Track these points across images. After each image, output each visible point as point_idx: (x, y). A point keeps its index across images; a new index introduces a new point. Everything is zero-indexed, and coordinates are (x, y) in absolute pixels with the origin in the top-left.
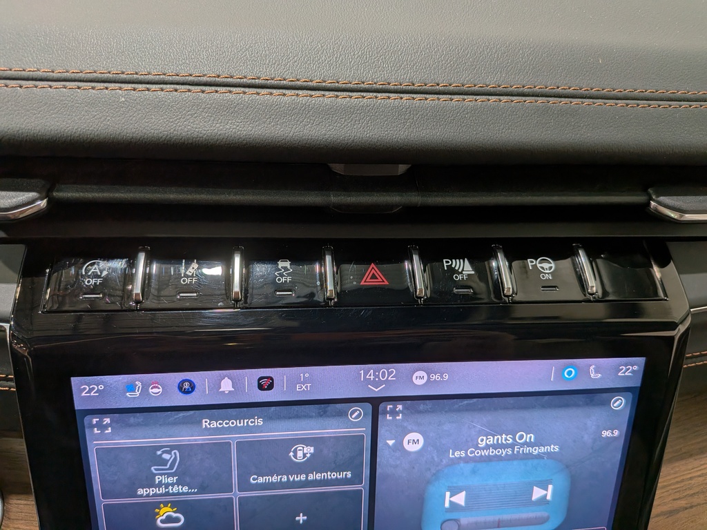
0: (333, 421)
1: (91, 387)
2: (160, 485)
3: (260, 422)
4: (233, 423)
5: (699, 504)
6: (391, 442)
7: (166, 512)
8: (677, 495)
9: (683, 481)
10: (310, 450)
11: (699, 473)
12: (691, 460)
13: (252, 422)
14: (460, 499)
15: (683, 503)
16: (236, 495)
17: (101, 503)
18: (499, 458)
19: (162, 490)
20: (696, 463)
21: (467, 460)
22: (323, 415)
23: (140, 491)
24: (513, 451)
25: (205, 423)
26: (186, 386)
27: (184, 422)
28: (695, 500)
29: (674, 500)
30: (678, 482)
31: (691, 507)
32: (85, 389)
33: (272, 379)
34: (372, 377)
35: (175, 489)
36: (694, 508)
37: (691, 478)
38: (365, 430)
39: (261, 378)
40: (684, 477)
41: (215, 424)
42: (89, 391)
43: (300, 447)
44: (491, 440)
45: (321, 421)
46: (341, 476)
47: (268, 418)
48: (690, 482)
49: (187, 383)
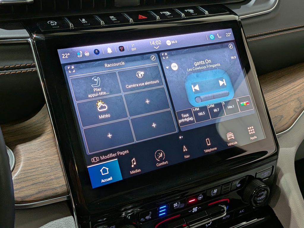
0: (147, 61)
1: (65, 54)
2: (96, 92)
3: (123, 63)
4: (115, 65)
5: (282, 105)
6: (167, 67)
7: (100, 104)
8: (273, 103)
9: (273, 98)
10: (142, 73)
11: (277, 95)
12: (272, 92)
13: (121, 64)
14: (197, 88)
15: (276, 105)
16: (123, 94)
17: (76, 103)
18: (203, 70)
19: (97, 95)
20: (275, 93)
21: (194, 72)
22: (143, 59)
23: (89, 96)
24: (206, 67)
25: (106, 65)
26: (97, 51)
27: (99, 65)
28: (281, 104)
29: (273, 104)
30: (271, 99)
31: (280, 106)
32: (63, 55)
33: (123, 47)
34: (154, 44)
35: (101, 93)
36: (282, 106)
37: (275, 97)
38: (157, 63)
39: (120, 47)
40: (273, 97)
41: (109, 66)
42: (65, 56)
43: (139, 72)
44: (198, 64)
45: (143, 61)
46: (156, 82)
47: (126, 62)
48: (275, 98)
49: (96, 51)
